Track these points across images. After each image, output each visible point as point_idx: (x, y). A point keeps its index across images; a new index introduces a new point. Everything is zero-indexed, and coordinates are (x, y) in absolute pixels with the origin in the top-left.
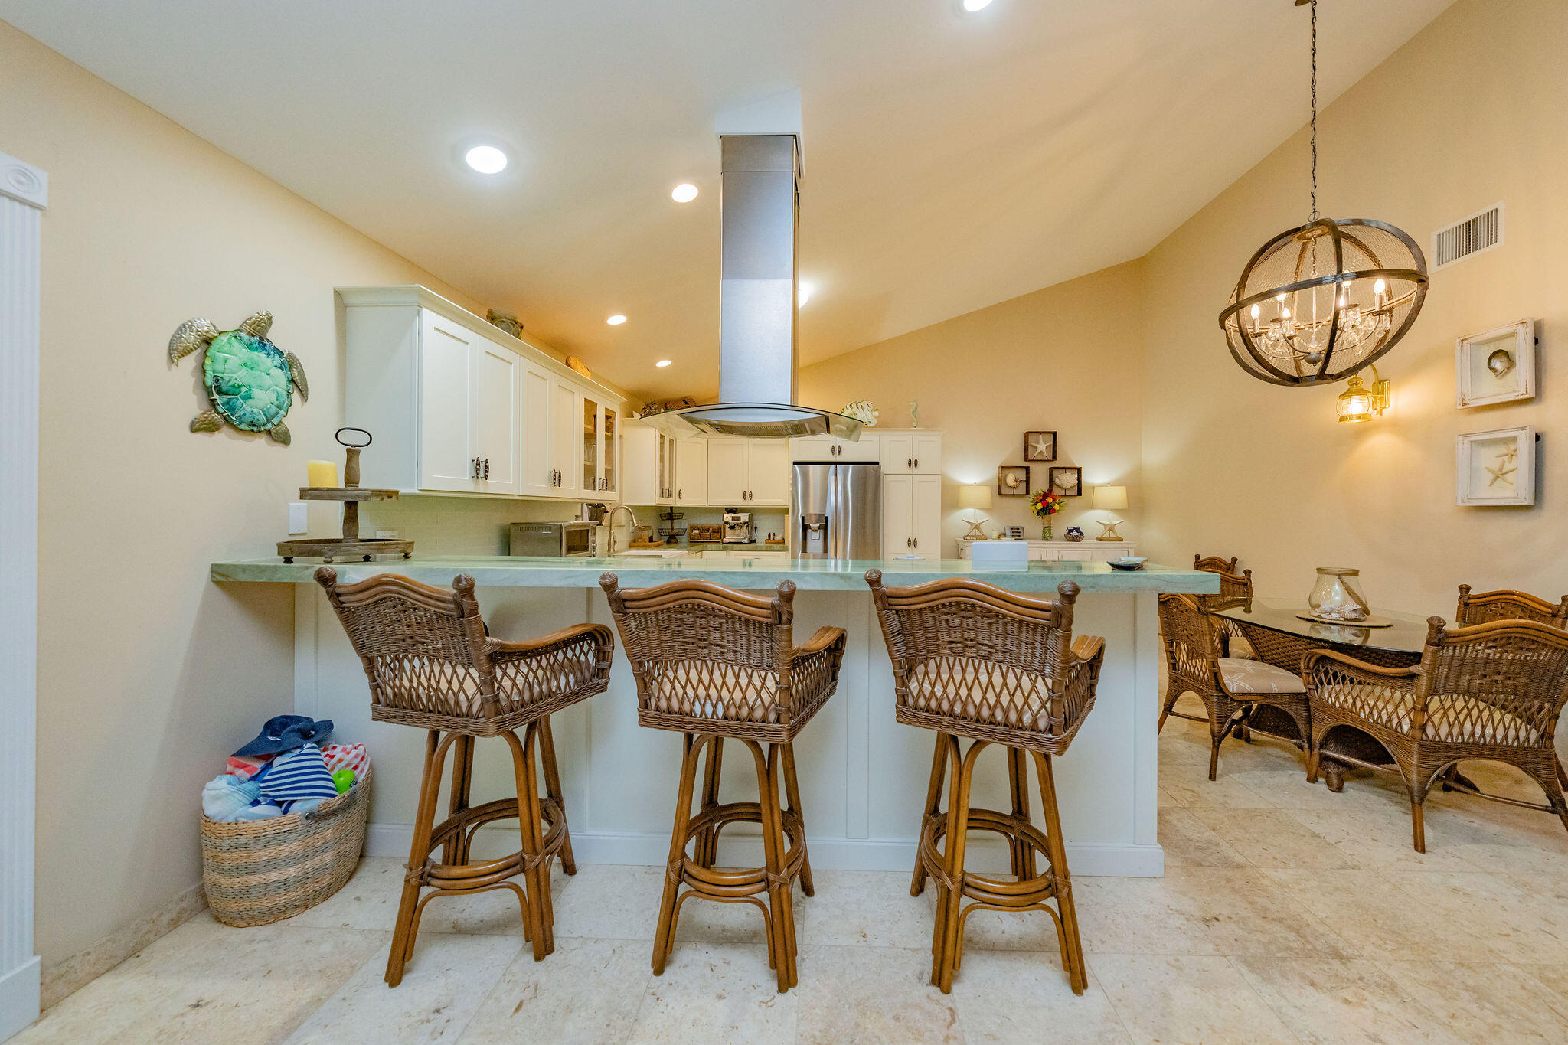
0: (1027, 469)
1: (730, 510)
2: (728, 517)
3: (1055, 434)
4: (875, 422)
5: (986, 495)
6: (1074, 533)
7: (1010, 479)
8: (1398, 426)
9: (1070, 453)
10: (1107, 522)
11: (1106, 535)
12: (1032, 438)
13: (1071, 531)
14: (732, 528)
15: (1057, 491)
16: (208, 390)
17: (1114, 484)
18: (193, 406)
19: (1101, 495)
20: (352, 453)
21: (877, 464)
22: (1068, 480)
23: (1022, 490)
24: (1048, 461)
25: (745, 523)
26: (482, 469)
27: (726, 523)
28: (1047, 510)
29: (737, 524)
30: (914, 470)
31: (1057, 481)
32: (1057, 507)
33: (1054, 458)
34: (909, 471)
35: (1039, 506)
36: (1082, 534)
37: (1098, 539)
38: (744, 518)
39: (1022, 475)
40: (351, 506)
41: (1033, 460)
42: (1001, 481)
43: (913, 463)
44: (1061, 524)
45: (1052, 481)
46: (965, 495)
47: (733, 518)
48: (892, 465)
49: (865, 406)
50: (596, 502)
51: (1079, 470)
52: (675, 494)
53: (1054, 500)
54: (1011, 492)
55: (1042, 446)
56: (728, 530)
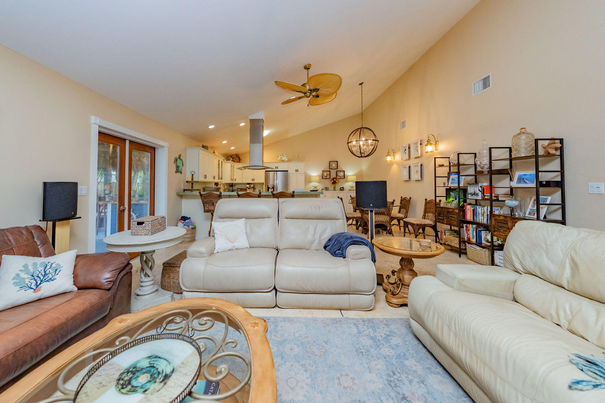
0: (330, 171)
1: (248, 184)
2: (248, 186)
3: (337, 161)
4: (287, 160)
5: (317, 179)
6: (342, 189)
7: (325, 174)
8: (397, 163)
9: (342, 167)
10: (351, 186)
11: (351, 189)
12: (331, 162)
13: (341, 188)
14: (249, 189)
15: (338, 177)
16: (176, 167)
17: (353, 175)
18: (175, 169)
19: (349, 178)
20: (193, 175)
21: (287, 171)
22: (341, 174)
23: (328, 177)
24: (336, 169)
25: (252, 187)
26: (205, 177)
27: (248, 187)
28: (334, 183)
29: (250, 188)
30: (297, 173)
31: (338, 174)
32: (337, 182)
33: (337, 168)
34: (296, 173)
35: (332, 181)
36: (344, 189)
37: (349, 190)
38: (252, 186)
39: (328, 173)
40: (192, 184)
41: (331, 169)
42: (323, 175)
43: (297, 171)
44: (338, 186)
45: (337, 175)
46: (313, 178)
47: (249, 186)
48: (291, 171)
49: (284, 155)
50: (216, 182)
51: (344, 171)
52: (234, 180)
53: (336, 180)
54: (325, 178)
55: (334, 165)
56: (248, 189)
